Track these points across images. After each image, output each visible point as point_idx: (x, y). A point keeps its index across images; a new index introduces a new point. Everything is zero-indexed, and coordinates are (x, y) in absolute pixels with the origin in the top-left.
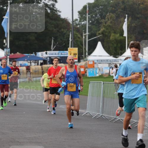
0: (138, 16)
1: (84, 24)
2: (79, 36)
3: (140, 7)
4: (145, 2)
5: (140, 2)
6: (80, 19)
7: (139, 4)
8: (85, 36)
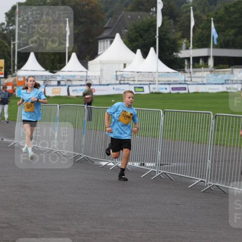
0: (82, 20)
1: (12, 29)
2: (6, 44)
3: (84, 9)
4: (92, 2)
5: (84, 3)
6: (8, 23)
7: (84, 5)
8: (14, 45)
